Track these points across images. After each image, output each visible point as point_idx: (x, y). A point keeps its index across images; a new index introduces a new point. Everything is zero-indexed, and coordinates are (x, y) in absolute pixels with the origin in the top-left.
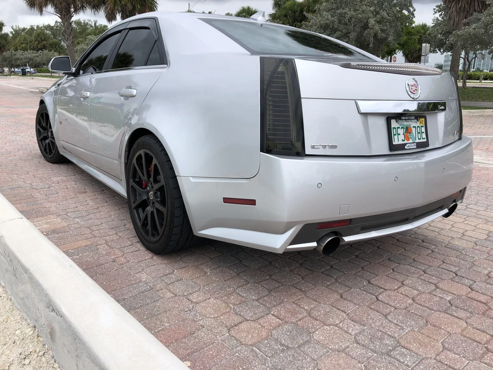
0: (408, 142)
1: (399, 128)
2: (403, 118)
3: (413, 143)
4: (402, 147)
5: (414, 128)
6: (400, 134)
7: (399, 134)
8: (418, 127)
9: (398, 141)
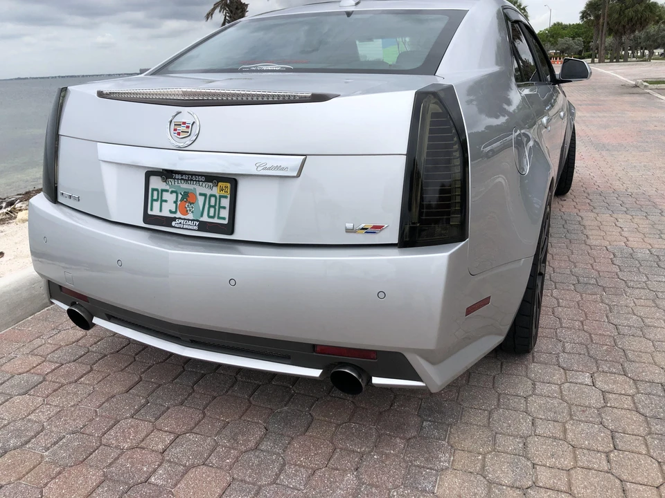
0: (183, 217)
1: (167, 191)
2: (177, 176)
3: (192, 220)
4: (167, 221)
5: (203, 198)
6: (166, 201)
7: (163, 201)
8: (211, 196)
9: (161, 211)
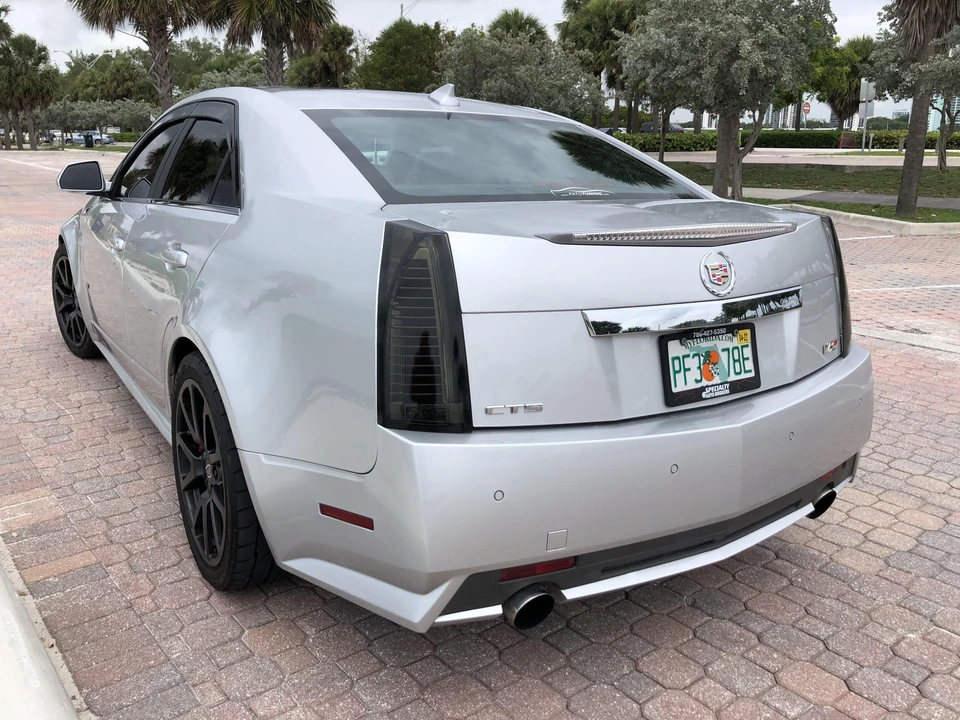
0: (710, 383)
1: (688, 356)
2: (698, 335)
3: (721, 384)
4: (695, 395)
5: (726, 353)
6: (689, 369)
7: (686, 370)
8: (734, 348)
9: (686, 384)
